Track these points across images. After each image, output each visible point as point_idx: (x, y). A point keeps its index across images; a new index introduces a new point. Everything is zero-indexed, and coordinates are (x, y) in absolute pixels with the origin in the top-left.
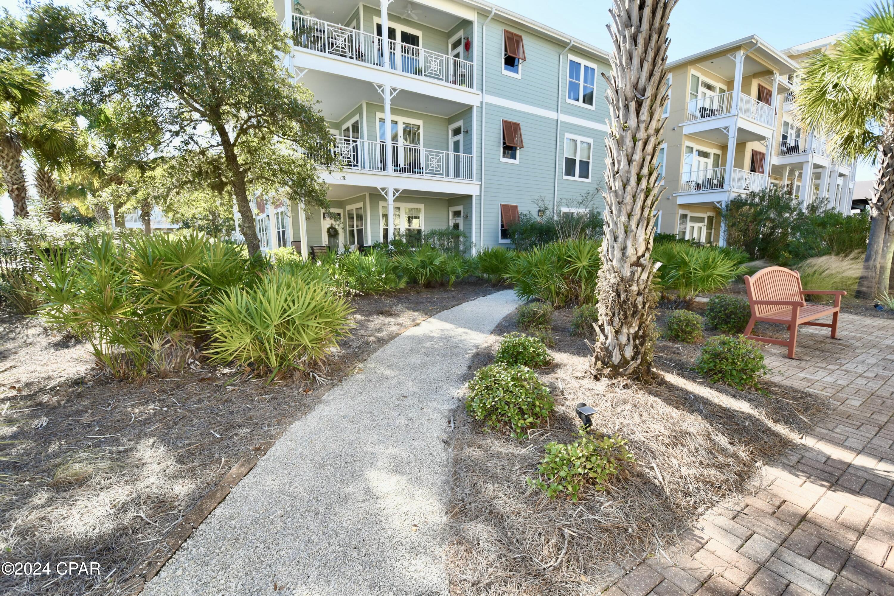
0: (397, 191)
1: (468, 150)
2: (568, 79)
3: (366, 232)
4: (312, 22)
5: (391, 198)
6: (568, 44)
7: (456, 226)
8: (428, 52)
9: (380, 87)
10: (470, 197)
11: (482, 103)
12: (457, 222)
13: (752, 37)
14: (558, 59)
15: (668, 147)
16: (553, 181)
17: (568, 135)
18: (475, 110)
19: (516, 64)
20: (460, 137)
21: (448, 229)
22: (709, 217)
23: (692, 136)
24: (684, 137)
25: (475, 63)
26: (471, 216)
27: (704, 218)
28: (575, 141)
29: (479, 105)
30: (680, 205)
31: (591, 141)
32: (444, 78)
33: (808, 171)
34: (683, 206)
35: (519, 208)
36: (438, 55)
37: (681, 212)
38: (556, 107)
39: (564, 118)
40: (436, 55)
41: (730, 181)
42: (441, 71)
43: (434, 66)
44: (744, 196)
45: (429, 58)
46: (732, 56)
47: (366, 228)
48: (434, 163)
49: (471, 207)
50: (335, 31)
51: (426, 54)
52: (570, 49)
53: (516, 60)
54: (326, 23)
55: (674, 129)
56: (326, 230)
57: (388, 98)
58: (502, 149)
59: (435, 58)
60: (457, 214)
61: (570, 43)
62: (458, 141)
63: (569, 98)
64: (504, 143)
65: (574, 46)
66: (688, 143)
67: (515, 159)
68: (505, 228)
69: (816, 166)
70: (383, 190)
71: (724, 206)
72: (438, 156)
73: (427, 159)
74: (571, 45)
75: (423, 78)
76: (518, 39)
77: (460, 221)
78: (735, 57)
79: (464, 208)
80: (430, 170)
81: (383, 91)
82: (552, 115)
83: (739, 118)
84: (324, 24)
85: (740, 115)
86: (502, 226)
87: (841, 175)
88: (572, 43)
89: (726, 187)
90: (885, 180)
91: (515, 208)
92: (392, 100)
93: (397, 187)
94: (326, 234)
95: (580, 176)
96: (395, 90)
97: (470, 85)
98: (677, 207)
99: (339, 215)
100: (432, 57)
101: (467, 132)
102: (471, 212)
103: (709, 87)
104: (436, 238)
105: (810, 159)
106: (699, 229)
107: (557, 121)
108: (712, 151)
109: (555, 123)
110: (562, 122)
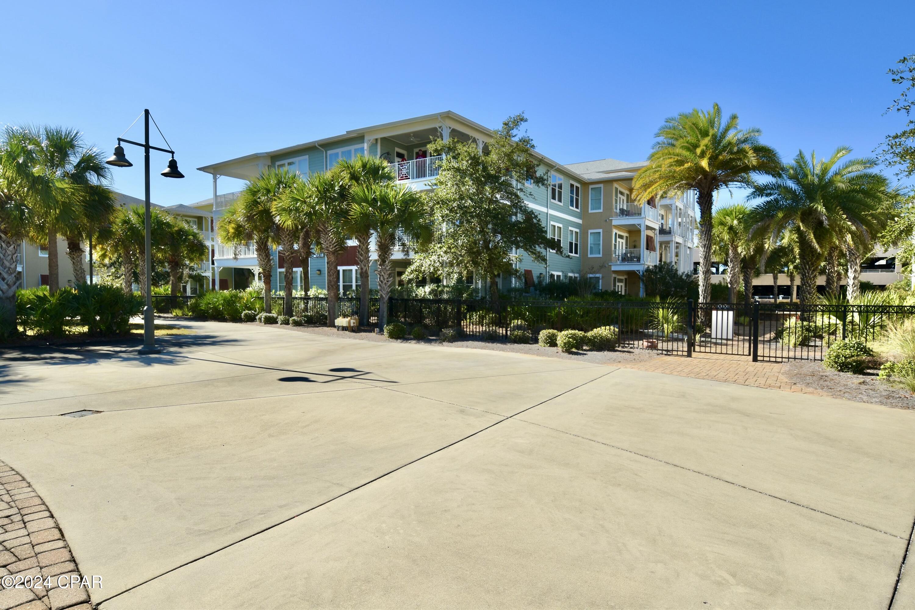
2: (552, 187)
6: (555, 167)
15: (603, 232)
17: (552, 223)
22: (625, 279)
23: (618, 227)
24: (613, 227)
27: (622, 279)
28: (554, 226)
30: (613, 271)
31: (561, 226)
33: (673, 246)
35: (533, 272)
37: (614, 275)
38: (546, 205)
39: (549, 211)
41: (643, 258)
44: (651, 267)
52: (555, 169)
55: (606, 221)
63: (552, 198)
65: (558, 168)
66: (615, 231)
68: (528, 285)
69: (677, 243)
71: (641, 273)
74: (556, 167)
82: (546, 210)
83: (646, 220)
85: (647, 218)
86: (526, 284)
87: (689, 248)
89: (642, 262)
90: (732, 272)
91: (530, 271)
103: (622, 193)
105: (674, 239)
106: (621, 286)
107: (547, 213)
108: (625, 234)
109: (546, 215)
110: (550, 214)
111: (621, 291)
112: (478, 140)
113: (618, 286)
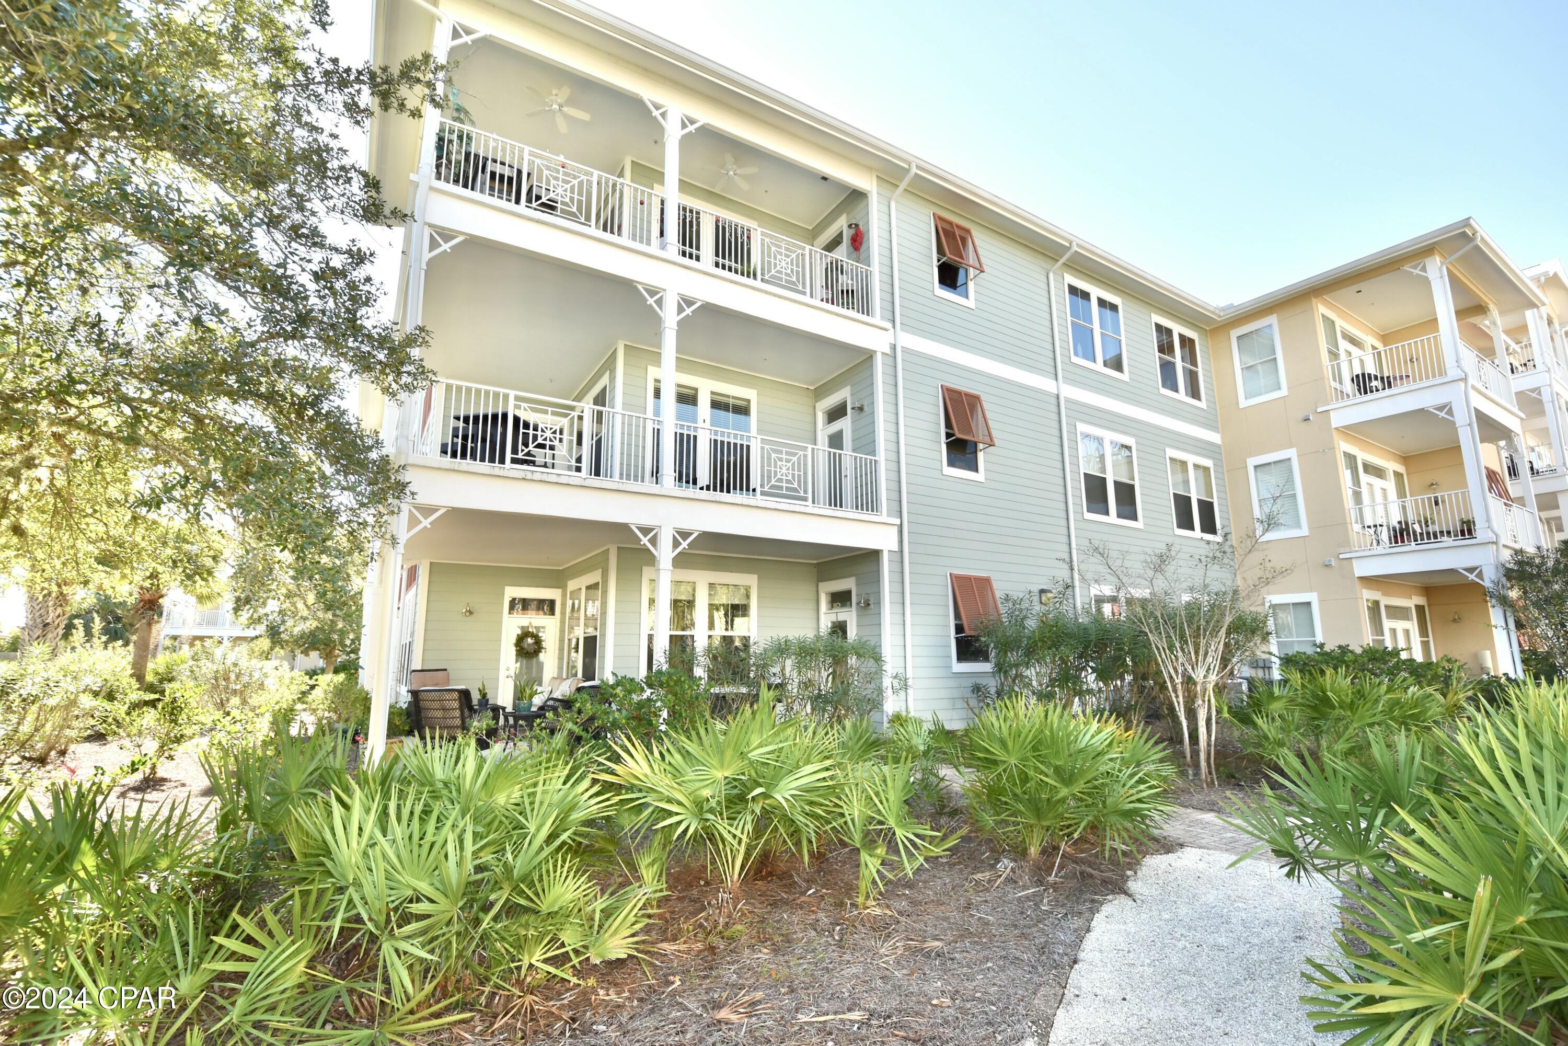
0: (685, 535)
1: (866, 444)
2: (1069, 318)
3: (603, 646)
4: (492, 144)
5: (665, 553)
6: (1064, 251)
7: (840, 628)
8: (771, 236)
9: (652, 292)
10: (874, 555)
11: (894, 347)
12: (842, 617)
13: (1466, 222)
14: (1045, 279)
15: (1299, 456)
16: (1064, 523)
17: (1083, 428)
18: (879, 361)
19: (961, 279)
20: (845, 424)
21: (818, 637)
22: (1416, 606)
23: (1348, 432)
24: (1334, 435)
25: (876, 268)
26: (878, 603)
27: (1408, 609)
28: (1099, 441)
29: (888, 350)
30: (1361, 578)
31: (1130, 441)
32: (808, 290)
34: (1369, 581)
35: (995, 585)
36: (794, 245)
37: (1369, 595)
38: (1053, 371)
39: (1069, 392)
40: (788, 243)
42: (801, 276)
43: (783, 264)
45: (773, 249)
46: (1415, 267)
47: (603, 635)
48: (784, 470)
49: (876, 579)
50: (548, 168)
51: (767, 240)
52: (1068, 261)
53: (962, 273)
54: (527, 149)
55: (1308, 419)
56: (514, 640)
57: (670, 317)
58: (944, 447)
59: (787, 249)
60: (840, 599)
61: (1069, 248)
62: (841, 432)
63: (1076, 354)
64: (948, 435)
65: (1076, 256)
66: (1345, 446)
67: (976, 470)
68: (968, 632)
70: (646, 531)
71: (1487, 579)
72: (794, 454)
73: (766, 459)
74: (1071, 252)
75: (758, 283)
76: (963, 234)
77: (849, 616)
78: (1424, 269)
79: (857, 585)
80: (773, 487)
81: (659, 302)
82: (1047, 384)
84: (521, 151)
85: (1470, 382)
86: (959, 629)
88: (1075, 248)
89: (1482, 535)
91: (985, 582)
92: (679, 323)
93: (686, 526)
94: (513, 651)
95: (1119, 516)
96: (689, 303)
97: (866, 309)
98: (1357, 584)
99: (552, 603)
100: (780, 247)
101: (861, 409)
102: (878, 593)
103: (1354, 342)
104: (789, 663)
106: (1407, 632)
107: (1058, 397)
108: (1392, 466)
109: (1054, 401)
110: (1067, 400)
111: (1409, 649)
112: (657, 107)
113: (1393, 631)
